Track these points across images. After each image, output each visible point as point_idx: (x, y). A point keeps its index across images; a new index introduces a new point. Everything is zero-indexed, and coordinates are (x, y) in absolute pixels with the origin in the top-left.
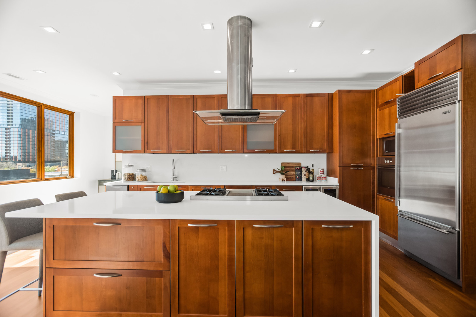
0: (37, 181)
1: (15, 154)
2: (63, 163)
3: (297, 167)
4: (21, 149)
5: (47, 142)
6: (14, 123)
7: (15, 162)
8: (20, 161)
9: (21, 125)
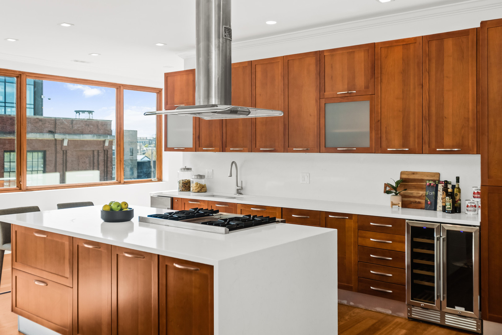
0: (114, 184)
3: (429, 180)
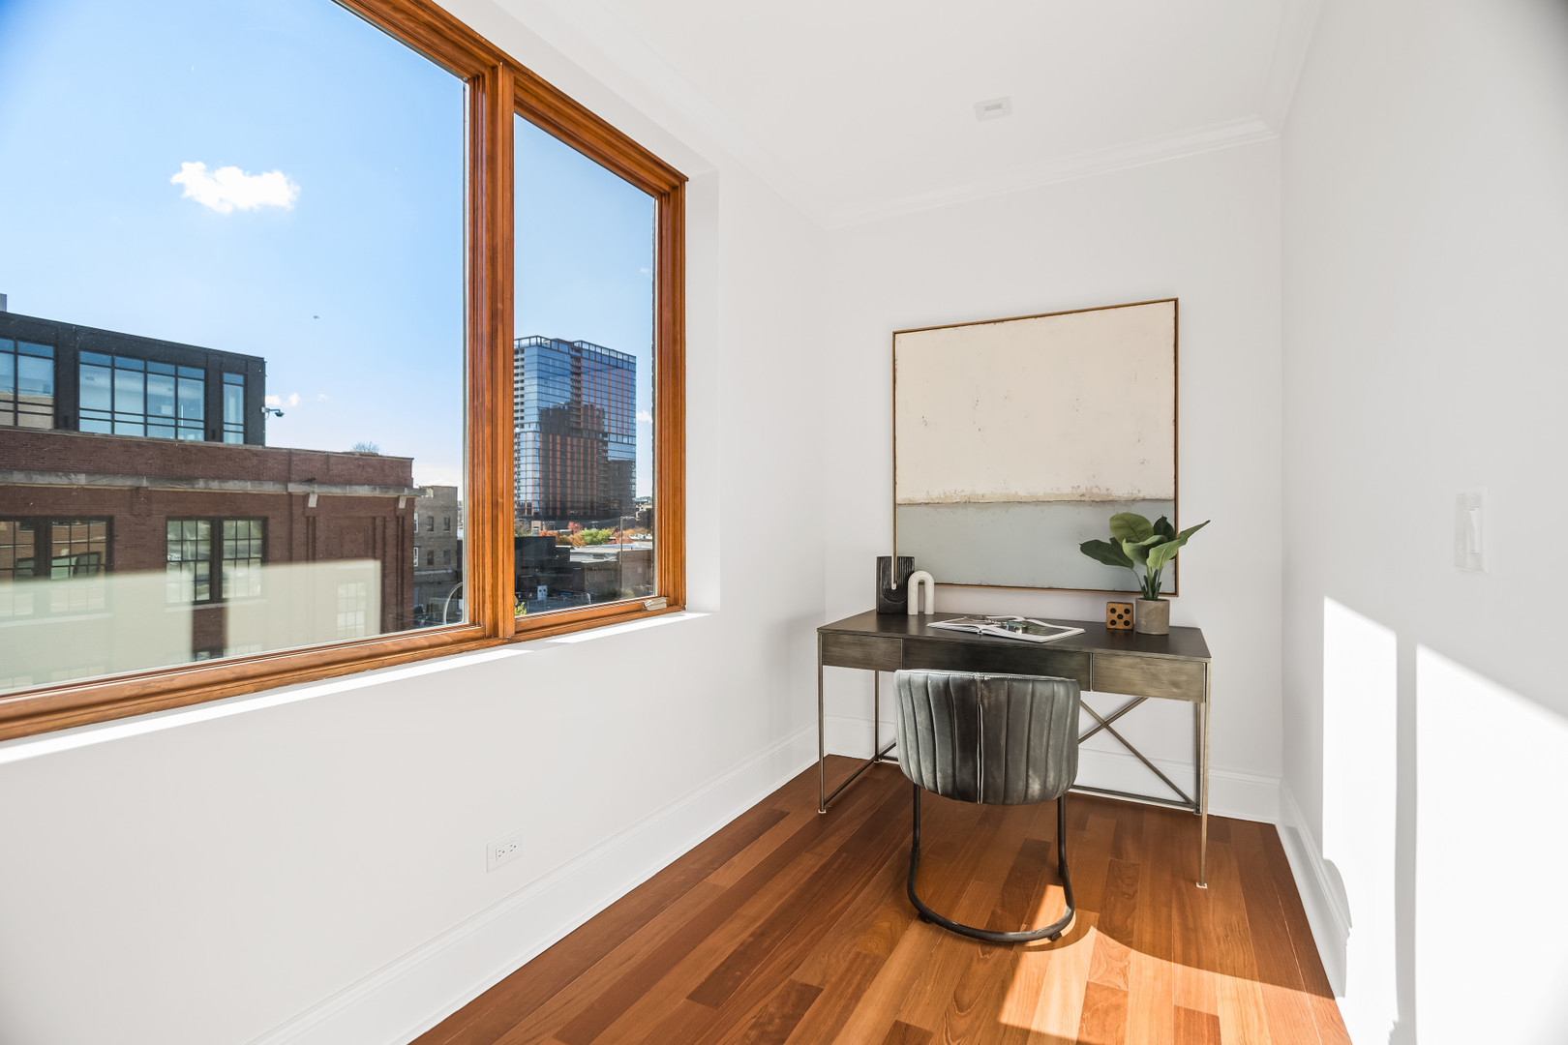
1: (530, 498)
2: (625, 520)
4: (539, 485)
5: (592, 465)
6: (526, 420)
7: (526, 517)
8: (537, 517)
9: (539, 423)
